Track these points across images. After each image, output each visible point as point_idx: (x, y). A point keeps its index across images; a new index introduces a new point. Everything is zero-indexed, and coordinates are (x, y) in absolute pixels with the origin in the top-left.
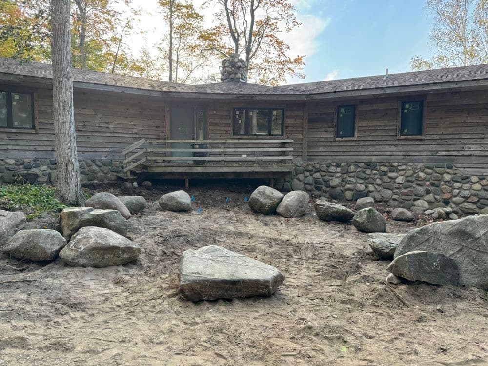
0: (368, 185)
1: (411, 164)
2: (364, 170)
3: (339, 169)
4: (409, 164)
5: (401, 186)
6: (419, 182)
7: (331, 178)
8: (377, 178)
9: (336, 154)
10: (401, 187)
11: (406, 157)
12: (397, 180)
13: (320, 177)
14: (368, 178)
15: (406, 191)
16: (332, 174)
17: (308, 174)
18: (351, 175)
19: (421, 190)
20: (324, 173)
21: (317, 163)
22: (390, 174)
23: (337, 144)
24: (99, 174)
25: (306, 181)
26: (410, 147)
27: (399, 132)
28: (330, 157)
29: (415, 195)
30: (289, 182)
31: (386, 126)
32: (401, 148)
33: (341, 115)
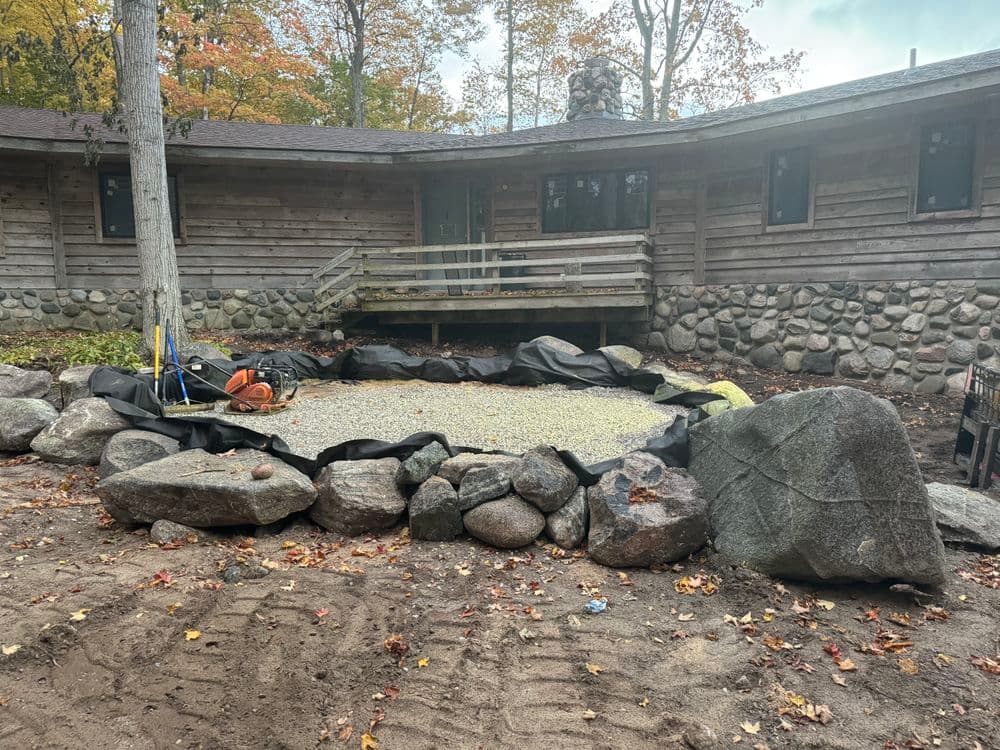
0: (836, 336)
1: (943, 283)
2: (829, 300)
3: (772, 300)
4: (938, 283)
5: (915, 337)
6: (960, 329)
7: (753, 320)
8: (859, 319)
9: (765, 264)
10: (917, 341)
11: (931, 265)
12: (906, 324)
13: (731, 319)
14: (838, 320)
15: (928, 350)
16: (757, 311)
17: (703, 311)
18: (800, 312)
19: (966, 347)
20: (739, 310)
21: (726, 287)
22: (890, 310)
23: (768, 240)
24: (290, 316)
25: (701, 327)
26: (941, 241)
27: (913, 203)
28: (754, 273)
29: (952, 361)
30: (662, 330)
31: (885, 190)
32: (917, 244)
33: (780, 173)
